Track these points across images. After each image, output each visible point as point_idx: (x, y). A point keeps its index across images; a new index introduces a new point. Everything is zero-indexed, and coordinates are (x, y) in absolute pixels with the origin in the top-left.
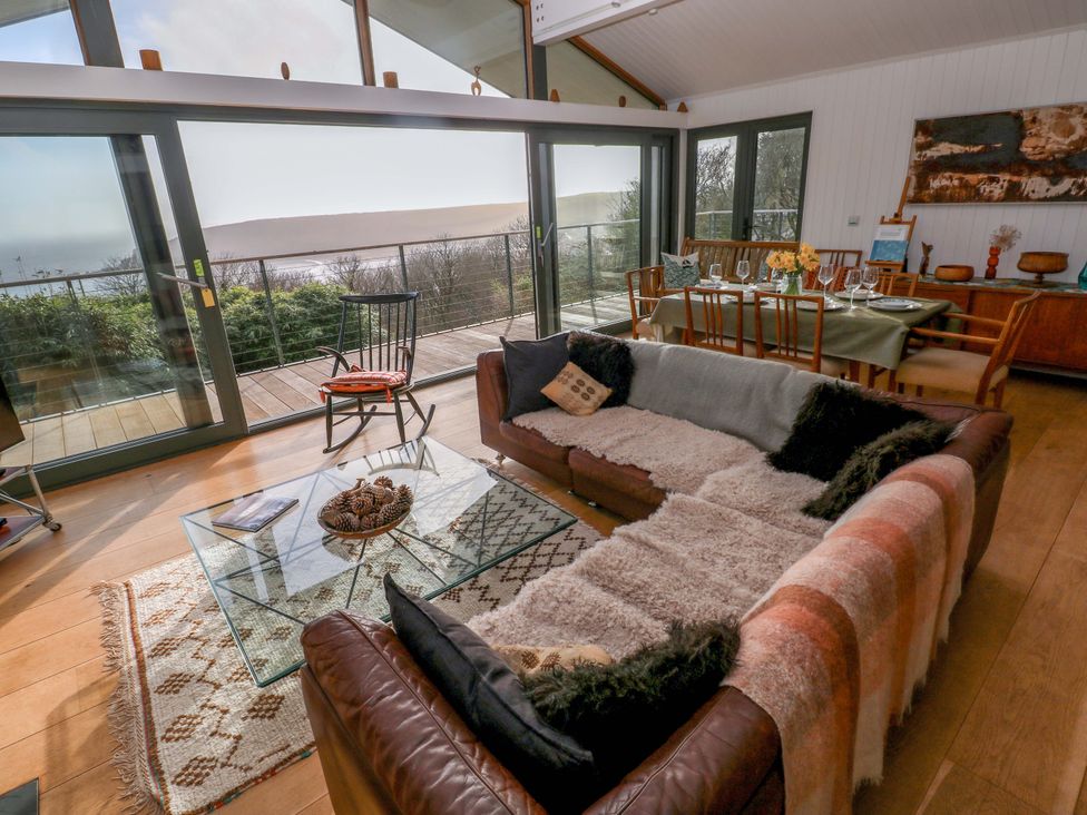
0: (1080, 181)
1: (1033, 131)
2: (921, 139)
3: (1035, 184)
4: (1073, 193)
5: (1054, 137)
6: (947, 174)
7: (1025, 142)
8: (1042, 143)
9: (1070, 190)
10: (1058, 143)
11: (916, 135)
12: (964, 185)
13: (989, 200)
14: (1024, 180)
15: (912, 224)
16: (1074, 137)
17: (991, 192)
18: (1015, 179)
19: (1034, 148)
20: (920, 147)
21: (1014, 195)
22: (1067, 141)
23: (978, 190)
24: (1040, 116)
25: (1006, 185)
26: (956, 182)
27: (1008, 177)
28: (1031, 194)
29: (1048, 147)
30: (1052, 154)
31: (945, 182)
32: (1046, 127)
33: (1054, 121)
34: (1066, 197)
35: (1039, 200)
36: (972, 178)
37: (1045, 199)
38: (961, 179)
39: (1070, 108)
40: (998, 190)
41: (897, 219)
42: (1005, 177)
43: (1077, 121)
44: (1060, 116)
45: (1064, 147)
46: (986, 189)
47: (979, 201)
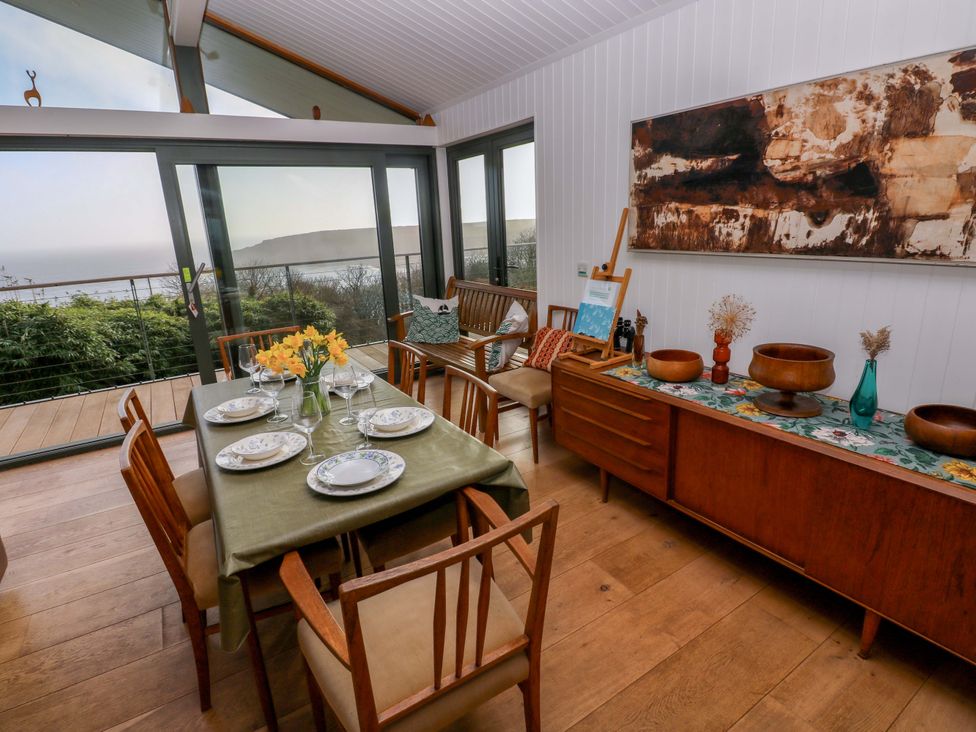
0: (860, 218)
1: (781, 130)
2: (639, 151)
3: (790, 224)
4: (849, 240)
5: (814, 140)
6: (673, 205)
7: (770, 150)
8: (794, 151)
9: (843, 236)
10: (819, 149)
11: (633, 146)
12: (695, 222)
13: (727, 247)
14: (772, 215)
15: (625, 281)
16: (845, 137)
17: (729, 234)
18: (760, 213)
19: (784, 160)
20: (641, 164)
21: (760, 241)
22: (834, 145)
23: (712, 230)
24: (789, 103)
25: (748, 223)
26: (684, 218)
27: (749, 211)
28: (784, 241)
29: (804, 157)
30: (812, 169)
31: (672, 218)
32: (798, 122)
33: (810, 110)
34: (837, 248)
35: (798, 251)
36: (705, 211)
37: (806, 251)
38: (689, 213)
39: (833, 83)
40: (736, 232)
41: (606, 273)
42: (745, 210)
43: (847, 106)
44: (820, 100)
45: (829, 156)
46: (722, 229)
47: (714, 248)
